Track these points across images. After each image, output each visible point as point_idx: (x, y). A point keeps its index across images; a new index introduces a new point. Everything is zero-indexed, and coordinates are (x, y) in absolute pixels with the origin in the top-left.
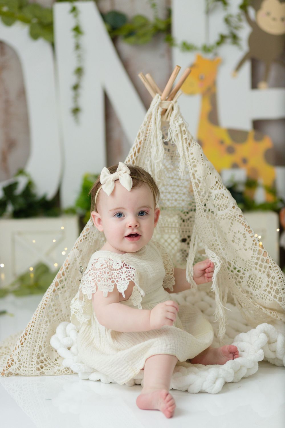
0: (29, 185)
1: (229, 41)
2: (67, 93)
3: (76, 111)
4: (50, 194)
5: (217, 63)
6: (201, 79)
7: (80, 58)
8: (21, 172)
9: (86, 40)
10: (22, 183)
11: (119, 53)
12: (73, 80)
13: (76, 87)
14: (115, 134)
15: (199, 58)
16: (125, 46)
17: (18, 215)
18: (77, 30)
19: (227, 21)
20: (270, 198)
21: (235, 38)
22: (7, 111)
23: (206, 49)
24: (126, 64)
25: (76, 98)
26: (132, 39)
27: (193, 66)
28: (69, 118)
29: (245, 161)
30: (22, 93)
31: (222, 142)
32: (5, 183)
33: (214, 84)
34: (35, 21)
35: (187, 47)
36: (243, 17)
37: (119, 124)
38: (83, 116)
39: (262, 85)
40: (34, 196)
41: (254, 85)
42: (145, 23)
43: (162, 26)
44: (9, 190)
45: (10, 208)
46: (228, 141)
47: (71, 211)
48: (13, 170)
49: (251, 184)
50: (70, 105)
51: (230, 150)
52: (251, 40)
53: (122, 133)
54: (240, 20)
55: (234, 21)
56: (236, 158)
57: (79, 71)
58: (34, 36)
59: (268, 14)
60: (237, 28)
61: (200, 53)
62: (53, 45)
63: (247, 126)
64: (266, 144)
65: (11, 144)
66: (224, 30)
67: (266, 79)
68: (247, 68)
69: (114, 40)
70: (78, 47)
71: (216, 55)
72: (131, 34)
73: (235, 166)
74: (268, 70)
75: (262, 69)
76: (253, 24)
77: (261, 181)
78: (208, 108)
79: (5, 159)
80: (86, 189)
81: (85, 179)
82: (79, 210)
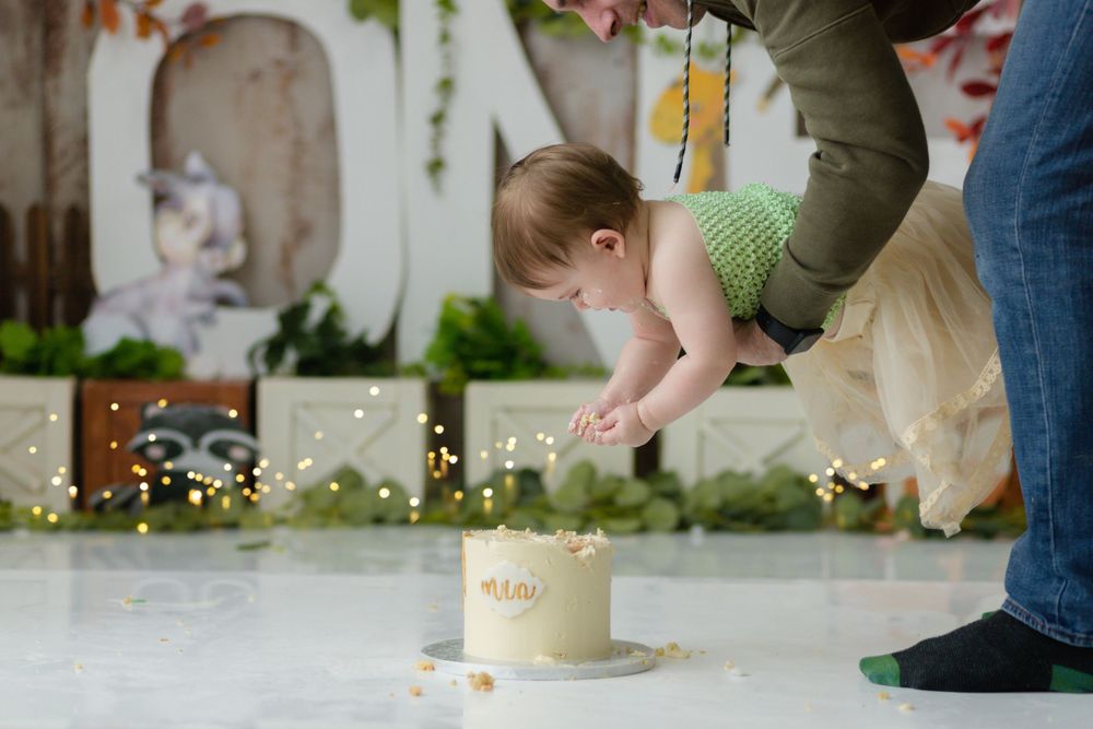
0: (333, 313)
2: (420, 129)
3: (436, 167)
4: (375, 336)
7: (448, 60)
8: (319, 287)
9: (462, 26)
10: (318, 308)
11: (529, 54)
12: (431, 103)
13: (438, 119)
15: (690, 68)
16: (543, 40)
17: (306, 369)
18: (446, 5)
22: (296, 163)
23: (706, 51)
25: (437, 139)
26: (557, 26)
27: (676, 86)
28: (421, 179)
30: (329, 128)
32: (284, 305)
35: (666, 45)
38: (451, 178)
40: (342, 334)
44: (292, 319)
45: (291, 357)
47: (417, 371)
48: (303, 281)
50: (424, 154)
57: (446, 86)
58: (359, 13)
62: (396, 33)
65: (301, 231)
69: (522, 28)
70: (445, 37)
78: (706, 169)
79: (286, 260)
80: (447, 326)
81: (448, 306)
82: (431, 368)
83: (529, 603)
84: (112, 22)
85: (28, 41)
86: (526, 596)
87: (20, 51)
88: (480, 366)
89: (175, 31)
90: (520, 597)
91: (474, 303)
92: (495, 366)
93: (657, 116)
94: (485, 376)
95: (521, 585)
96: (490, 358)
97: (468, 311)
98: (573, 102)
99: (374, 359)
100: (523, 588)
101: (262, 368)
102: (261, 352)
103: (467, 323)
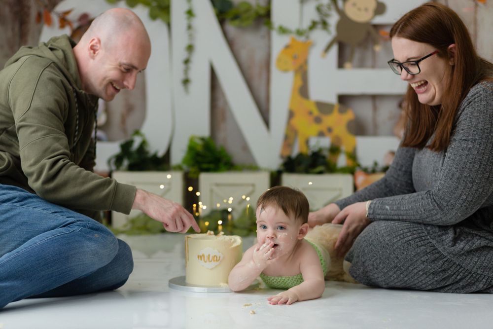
0: (143, 144)
1: (320, 26)
2: (179, 66)
3: (186, 82)
4: (161, 153)
5: (308, 46)
6: (295, 58)
7: (191, 36)
8: (137, 133)
9: (197, 22)
10: (137, 142)
11: (225, 34)
12: (184, 55)
13: (187, 62)
14: (220, 103)
15: (293, 40)
16: (231, 28)
17: (132, 168)
18: (190, 13)
19: (319, 9)
20: (350, 163)
21: (325, 24)
23: (299, 33)
24: (231, 44)
25: (186, 71)
26: (237, 22)
27: (287, 47)
28: (179, 87)
29: (330, 130)
31: (311, 113)
32: (122, 141)
33: (306, 62)
34: (154, 4)
35: (283, 31)
36: (333, 7)
37: (223, 95)
38: (192, 87)
39: (348, 65)
40: (147, 153)
41: (341, 65)
42: (249, 9)
43: (262, 12)
44: (126, 147)
45: (126, 163)
46: (316, 112)
47: (179, 168)
48: (130, 130)
49: (335, 150)
50: (181, 76)
51: (318, 120)
52: (339, 26)
53: (226, 103)
54: (329, 8)
55: (325, 9)
56: (322, 127)
57: (190, 48)
58: (153, 17)
59: (354, 5)
60: (327, 15)
61: (294, 36)
62: (169, 25)
63: (333, 100)
64: (349, 116)
65: (130, 109)
66: (316, 17)
67: (351, 60)
68: (334, 50)
69: (222, 22)
70: (189, 27)
71: (307, 37)
72: (236, 17)
73: (321, 134)
74: (352, 53)
75: (348, 51)
76: (341, 13)
77: (344, 148)
78: (300, 83)
79: (123, 121)
80: (191, 149)
81: (192, 140)
82: (185, 167)
83: (218, 263)
84: (49, 22)
85: (13, 29)
86: (217, 260)
87: (10, 33)
88: (205, 166)
89: (76, 25)
90: (214, 261)
91: (203, 139)
92: (212, 166)
93: (279, 60)
94: (207, 170)
95: (215, 256)
96: (209, 162)
97: (199, 142)
98: (244, 54)
99: (160, 163)
100: (215, 258)
101: (113, 167)
102: (113, 161)
103: (200, 148)
